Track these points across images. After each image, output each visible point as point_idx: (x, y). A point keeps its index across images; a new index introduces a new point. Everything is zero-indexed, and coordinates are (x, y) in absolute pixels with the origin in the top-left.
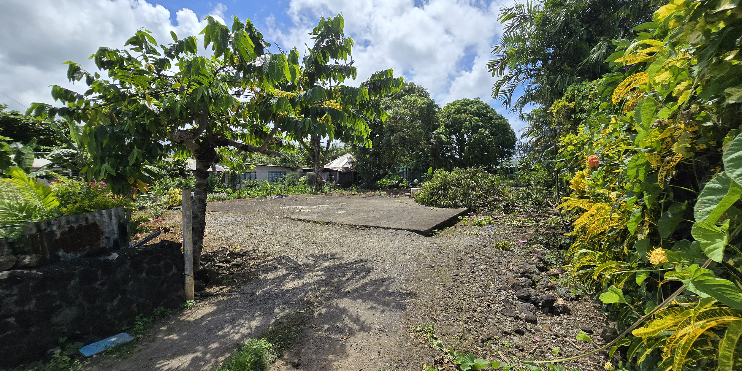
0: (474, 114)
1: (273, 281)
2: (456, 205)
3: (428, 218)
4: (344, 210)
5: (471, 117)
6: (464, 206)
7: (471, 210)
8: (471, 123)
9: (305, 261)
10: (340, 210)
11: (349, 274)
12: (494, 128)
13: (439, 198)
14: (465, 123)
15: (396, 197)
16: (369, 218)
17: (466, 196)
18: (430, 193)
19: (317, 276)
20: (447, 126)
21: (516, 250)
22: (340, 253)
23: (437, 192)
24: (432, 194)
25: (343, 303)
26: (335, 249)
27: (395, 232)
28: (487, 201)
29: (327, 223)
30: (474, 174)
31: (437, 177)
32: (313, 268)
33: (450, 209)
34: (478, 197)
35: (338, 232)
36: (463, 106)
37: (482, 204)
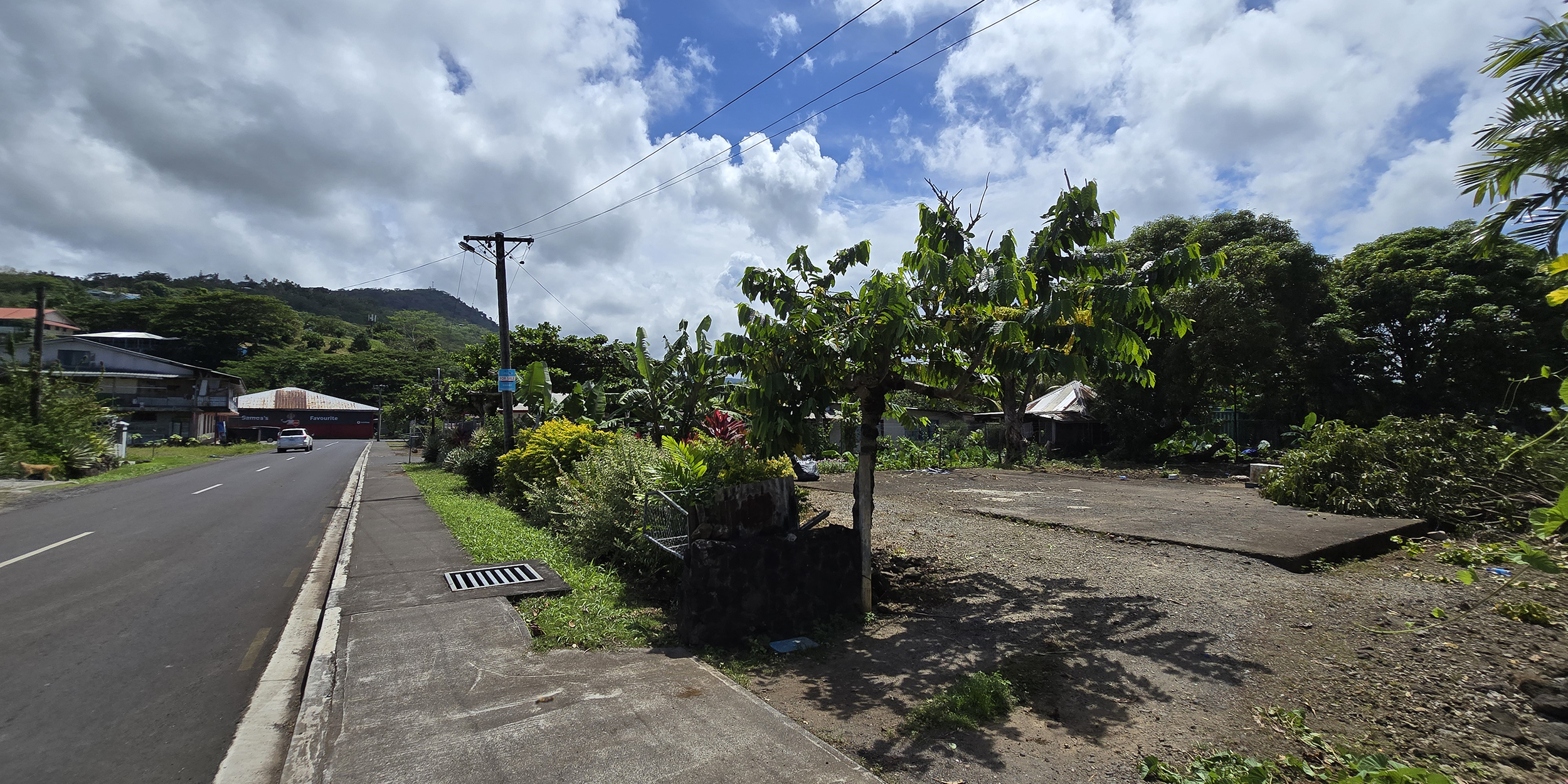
0: (1455, 267)
1: (980, 607)
2: (1385, 510)
3: (1299, 533)
4: (1082, 503)
5: (1443, 275)
6: (1413, 513)
7: (1438, 525)
9: (1027, 585)
10: (1075, 503)
11: (1118, 617)
13: (1332, 489)
14: (1423, 293)
15: (1207, 483)
16: (1144, 523)
17: (1417, 489)
18: (1303, 476)
19: (1056, 610)
20: (1356, 303)
22: (1091, 578)
23: (1326, 477)
24: (1311, 481)
25: (1113, 656)
26: (1080, 572)
27: (1212, 555)
28: (1495, 504)
29: (1054, 526)
30: (1450, 432)
31: (1326, 440)
32: (1044, 598)
33: (1368, 519)
34: (1458, 492)
35: (1079, 543)
36: (1412, 247)
37: (1477, 512)
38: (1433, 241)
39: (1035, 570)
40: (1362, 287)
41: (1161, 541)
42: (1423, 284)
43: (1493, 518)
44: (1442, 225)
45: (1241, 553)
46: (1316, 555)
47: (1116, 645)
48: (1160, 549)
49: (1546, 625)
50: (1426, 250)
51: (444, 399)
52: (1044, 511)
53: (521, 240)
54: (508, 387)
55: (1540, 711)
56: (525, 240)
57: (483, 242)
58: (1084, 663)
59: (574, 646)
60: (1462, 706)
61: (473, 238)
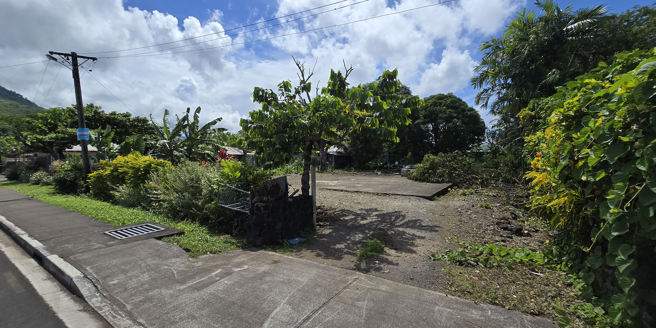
0: (448, 107)
1: (351, 220)
2: (443, 182)
3: (426, 189)
4: (359, 184)
5: (445, 109)
6: (449, 182)
7: (456, 185)
8: (445, 114)
9: (360, 212)
10: (357, 184)
11: (394, 218)
12: (466, 118)
13: (430, 176)
14: (440, 115)
15: (389, 176)
16: (383, 189)
17: (450, 174)
18: (422, 172)
19: (375, 218)
20: (425, 117)
21: (495, 209)
22: (379, 208)
23: (428, 171)
24: (424, 173)
25: (401, 229)
26: (374, 206)
27: (408, 197)
28: (466, 178)
29: (356, 192)
30: (455, 157)
31: (427, 160)
32: (369, 215)
33: (439, 184)
34: (459, 175)
35: (366, 196)
36: (439, 100)
37: (462, 181)
38: (443, 98)
39: (360, 207)
40: (426, 111)
41: (392, 194)
42: (441, 112)
43: (466, 182)
44: (446, 94)
45: (416, 196)
46: (434, 195)
47: (399, 226)
48: (393, 197)
49: (491, 209)
50: (442, 101)
51: (26, 144)
52: (350, 187)
53: (88, 58)
54: (85, 138)
55: (501, 228)
56: (92, 58)
57: (63, 56)
58: (393, 232)
59: (208, 253)
60: (487, 230)
61: (56, 53)
